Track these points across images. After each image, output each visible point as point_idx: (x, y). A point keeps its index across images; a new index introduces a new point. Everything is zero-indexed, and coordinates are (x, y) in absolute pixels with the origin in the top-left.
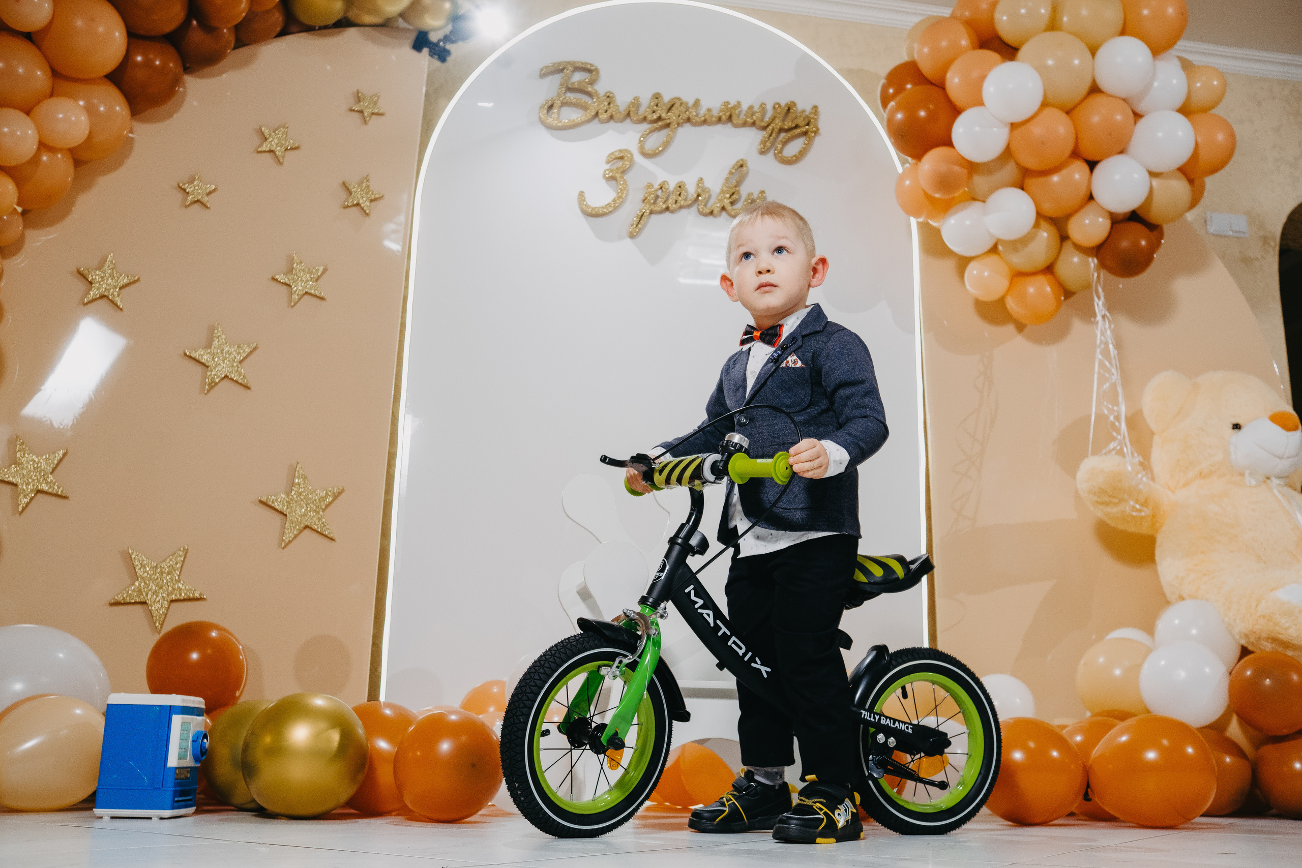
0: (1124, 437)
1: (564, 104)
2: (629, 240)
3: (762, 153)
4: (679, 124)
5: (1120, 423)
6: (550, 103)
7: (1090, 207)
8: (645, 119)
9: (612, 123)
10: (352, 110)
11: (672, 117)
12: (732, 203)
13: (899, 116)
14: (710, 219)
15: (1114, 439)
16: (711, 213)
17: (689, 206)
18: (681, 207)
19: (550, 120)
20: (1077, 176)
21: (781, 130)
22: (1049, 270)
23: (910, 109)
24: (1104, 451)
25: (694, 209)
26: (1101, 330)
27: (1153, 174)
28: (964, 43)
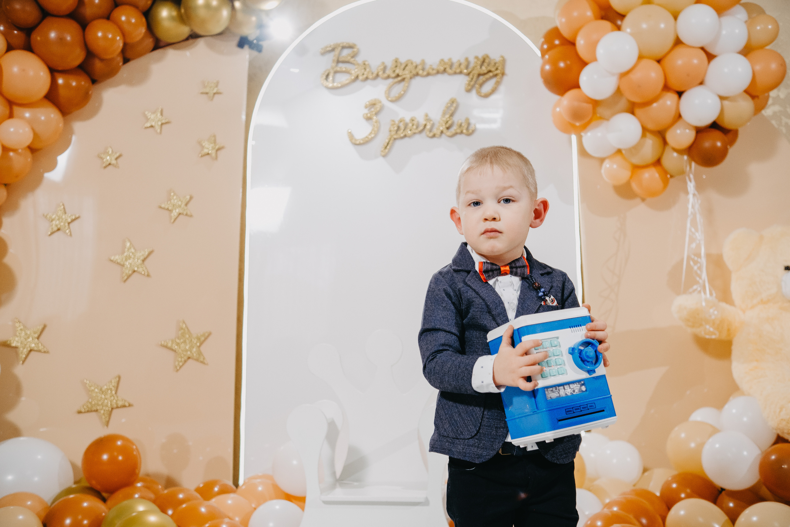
0: (704, 281)
1: (336, 72)
2: (381, 159)
3: (469, 91)
4: (411, 78)
5: (701, 271)
6: (326, 74)
7: (679, 123)
8: (388, 77)
9: (369, 81)
10: (202, 93)
11: (407, 74)
12: (448, 128)
13: (547, 67)
14: (435, 140)
15: (697, 283)
16: (434, 136)
17: (421, 132)
18: (415, 133)
19: (327, 84)
20: (669, 103)
21: (479, 75)
22: (658, 162)
23: (554, 62)
24: (691, 290)
25: (423, 134)
26: (692, 205)
27: (722, 98)
28: (589, 13)
